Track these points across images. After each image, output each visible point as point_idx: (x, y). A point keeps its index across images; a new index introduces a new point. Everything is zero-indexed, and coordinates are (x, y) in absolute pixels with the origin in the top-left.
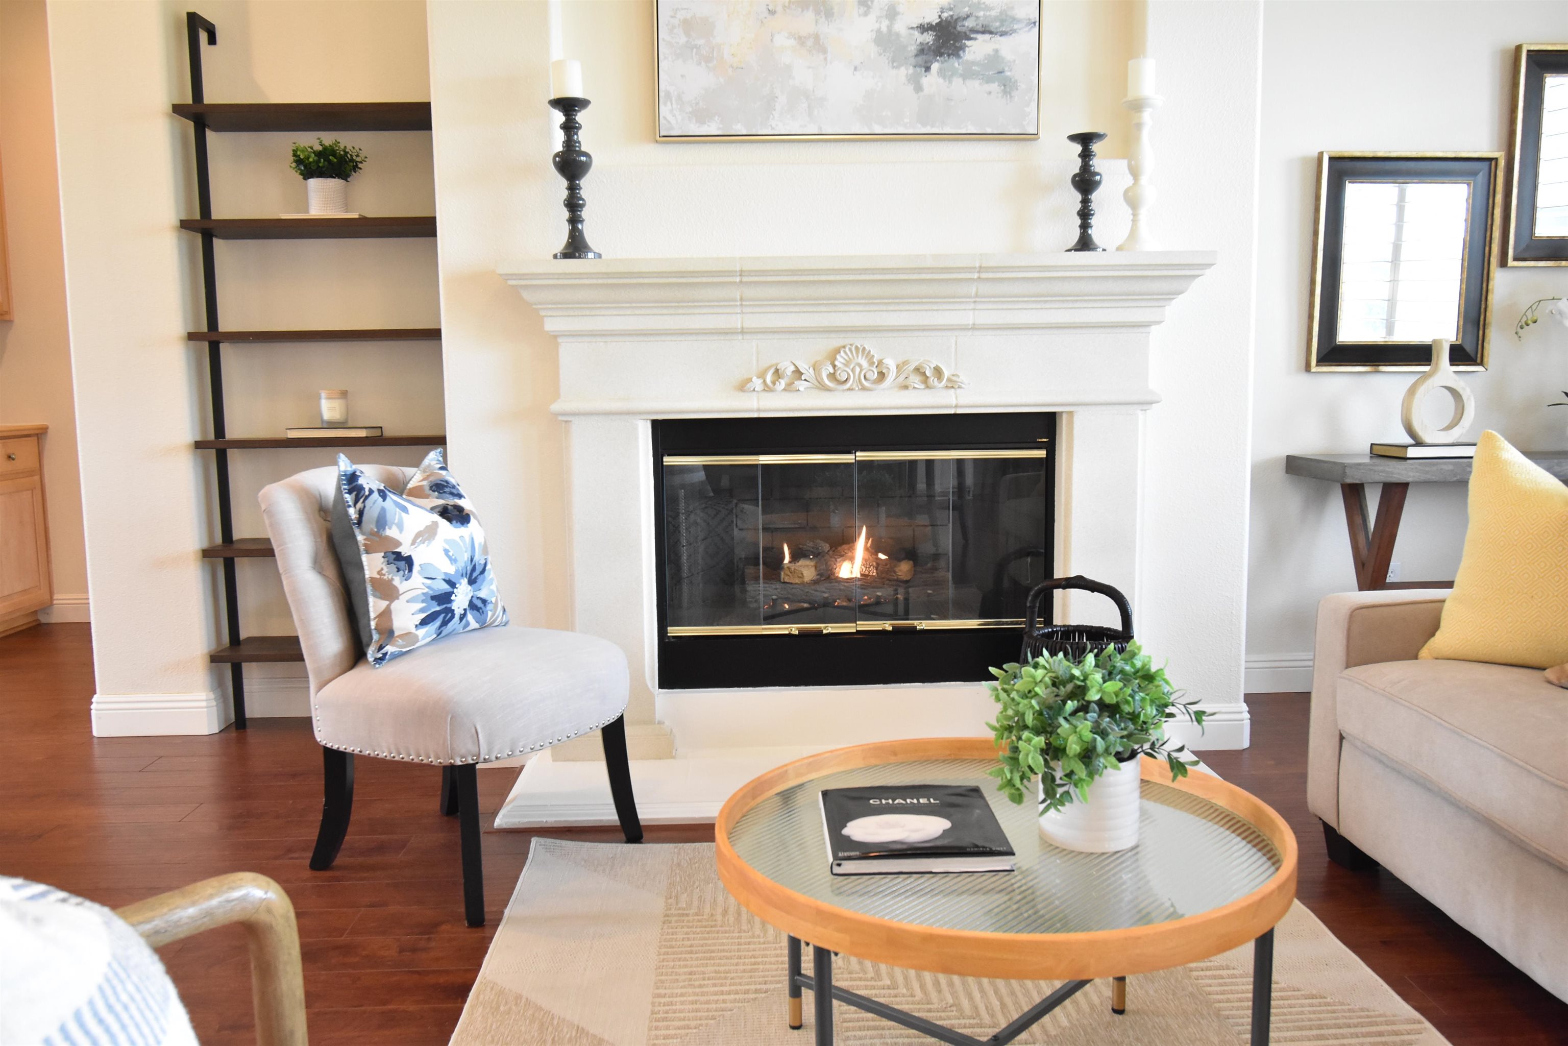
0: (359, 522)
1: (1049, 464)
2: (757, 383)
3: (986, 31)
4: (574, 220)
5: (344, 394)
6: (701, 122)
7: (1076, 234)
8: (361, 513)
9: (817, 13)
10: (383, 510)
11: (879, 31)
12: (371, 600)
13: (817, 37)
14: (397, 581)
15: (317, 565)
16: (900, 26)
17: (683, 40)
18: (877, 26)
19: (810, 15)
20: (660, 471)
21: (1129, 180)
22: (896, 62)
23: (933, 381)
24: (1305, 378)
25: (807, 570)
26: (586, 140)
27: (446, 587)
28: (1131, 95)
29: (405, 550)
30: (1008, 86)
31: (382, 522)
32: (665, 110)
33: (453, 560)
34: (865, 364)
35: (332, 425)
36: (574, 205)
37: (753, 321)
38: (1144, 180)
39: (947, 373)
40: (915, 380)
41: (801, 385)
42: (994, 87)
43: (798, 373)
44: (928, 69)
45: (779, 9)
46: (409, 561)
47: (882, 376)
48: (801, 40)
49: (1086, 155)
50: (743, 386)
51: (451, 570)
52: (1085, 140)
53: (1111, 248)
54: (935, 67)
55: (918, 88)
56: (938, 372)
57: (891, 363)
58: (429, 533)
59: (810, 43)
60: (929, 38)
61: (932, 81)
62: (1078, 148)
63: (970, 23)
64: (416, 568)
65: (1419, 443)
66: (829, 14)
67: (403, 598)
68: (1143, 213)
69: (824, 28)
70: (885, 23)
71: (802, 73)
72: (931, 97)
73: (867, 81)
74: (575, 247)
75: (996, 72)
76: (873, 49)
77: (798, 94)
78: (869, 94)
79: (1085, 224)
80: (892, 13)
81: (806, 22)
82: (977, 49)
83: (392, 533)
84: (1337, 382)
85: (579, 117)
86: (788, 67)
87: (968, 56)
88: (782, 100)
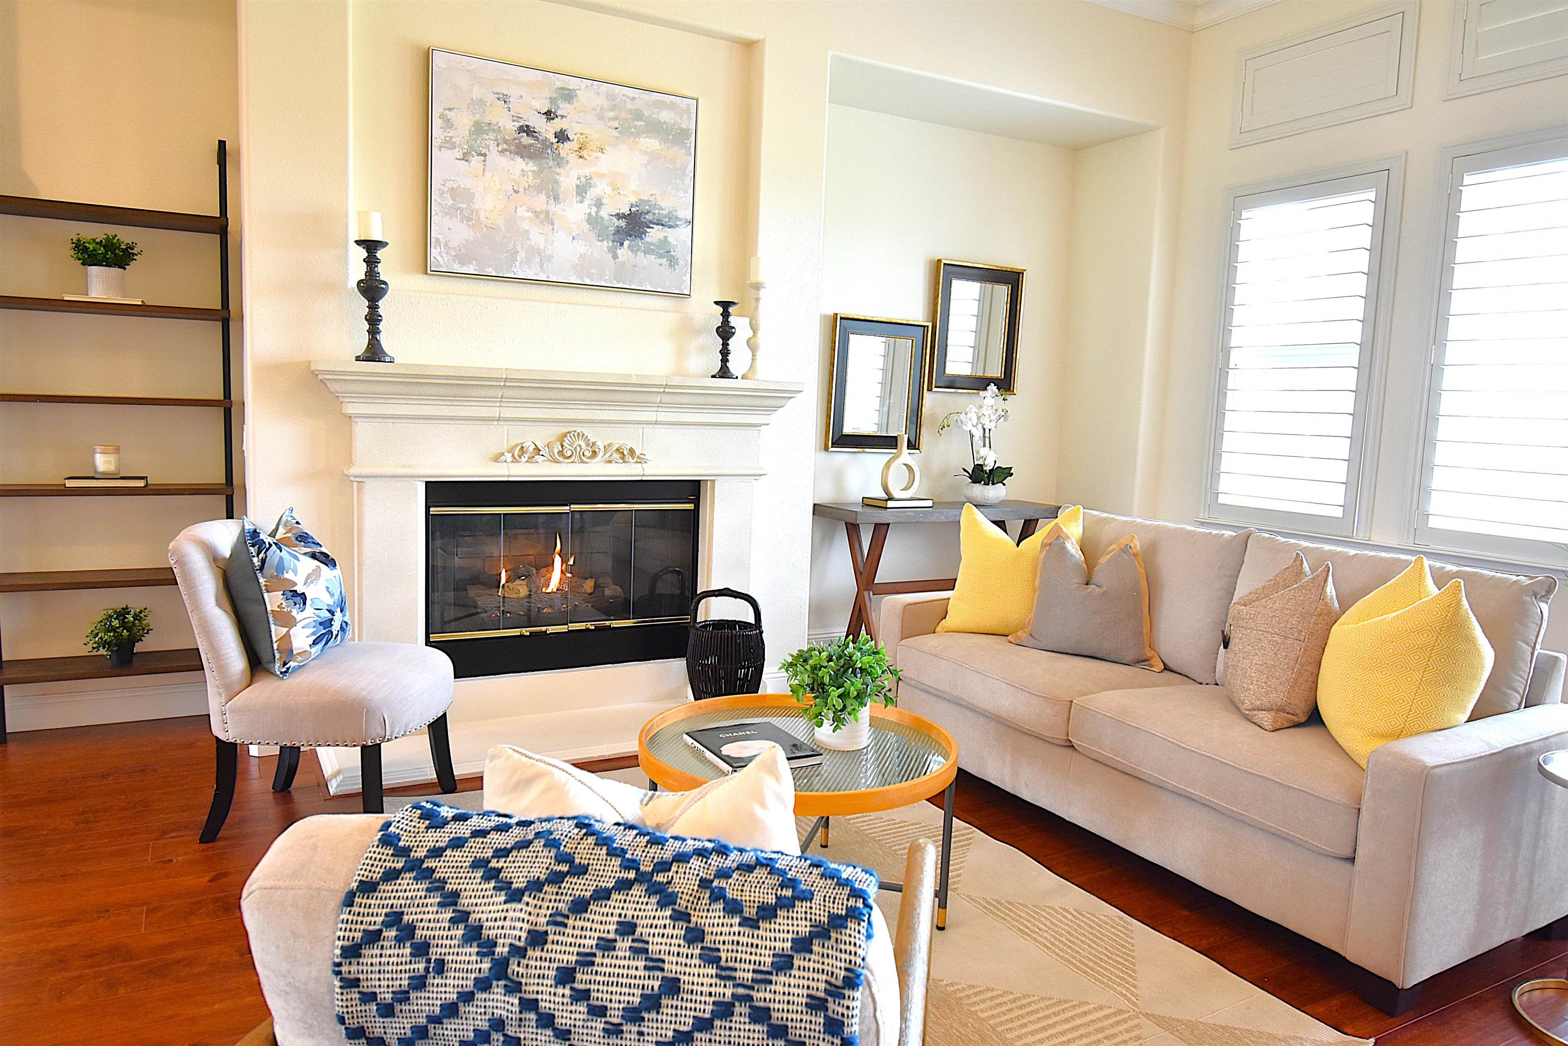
0: (261, 569)
1: (697, 512)
2: (508, 457)
3: (659, 223)
4: (374, 331)
5: (117, 450)
6: (463, 264)
7: (720, 365)
8: (263, 561)
9: (548, 197)
10: (281, 558)
11: (590, 214)
12: (273, 627)
13: (547, 213)
14: (294, 613)
15: (219, 604)
16: (604, 213)
17: (450, 202)
18: (588, 211)
19: (543, 197)
20: (428, 518)
21: (751, 333)
22: (600, 237)
23: (628, 458)
24: (824, 455)
25: (521, 589)
26: (384, 272)
27: (328, 615)
28: (753, 280)
29: (300, 589)
30: (673, 262)
31: (281, 567)
32: (434, 252)
33: (332, 595)
34: (583, 445)
36: (373, 319)
37: (507, 413)
38: (760, 334)
39: (638, 453)
40: (616, 456)
41: (539, 459)
42: (664, 261)
43: (537, 450)
44: (622, 244)
45: (521, 190)
46: (303, 596)
47: (594, 453)
48: (536, 214)
49: (726, 315)
50: (497, 458)
51: (331, 602)
52: (725, 305)
53: (740, 375)
54: (626, 243)
55: (615, 257)
56: (632, 451)
57: (600, 444)
58: (316, 573)
59: (542, 216)
60: (622, 223)
61: (624, 253)
62: (720, 310)
63: (649, 217)
64: (308, 602)
65: (891, 499)
66: (556, 199)
67: (299, 625)
68: (759, 355)
69: (553, 208)
70: (594, 209)
71: (537, 237)
72: (623, 264)
73: (581, 248)
74: (374, 353)
75: (665, 251)
76: (586, 226)
77: (534, 252)
78: (582, 257)
79: (725, 360)
80: (599, 204)
81: (540, 201)
82: (654, 234)
83: (289, 575)
84: (843, 457)
85: (379, 254)
86: (527, 232)
87: (648, 239)
88: (522, 254)
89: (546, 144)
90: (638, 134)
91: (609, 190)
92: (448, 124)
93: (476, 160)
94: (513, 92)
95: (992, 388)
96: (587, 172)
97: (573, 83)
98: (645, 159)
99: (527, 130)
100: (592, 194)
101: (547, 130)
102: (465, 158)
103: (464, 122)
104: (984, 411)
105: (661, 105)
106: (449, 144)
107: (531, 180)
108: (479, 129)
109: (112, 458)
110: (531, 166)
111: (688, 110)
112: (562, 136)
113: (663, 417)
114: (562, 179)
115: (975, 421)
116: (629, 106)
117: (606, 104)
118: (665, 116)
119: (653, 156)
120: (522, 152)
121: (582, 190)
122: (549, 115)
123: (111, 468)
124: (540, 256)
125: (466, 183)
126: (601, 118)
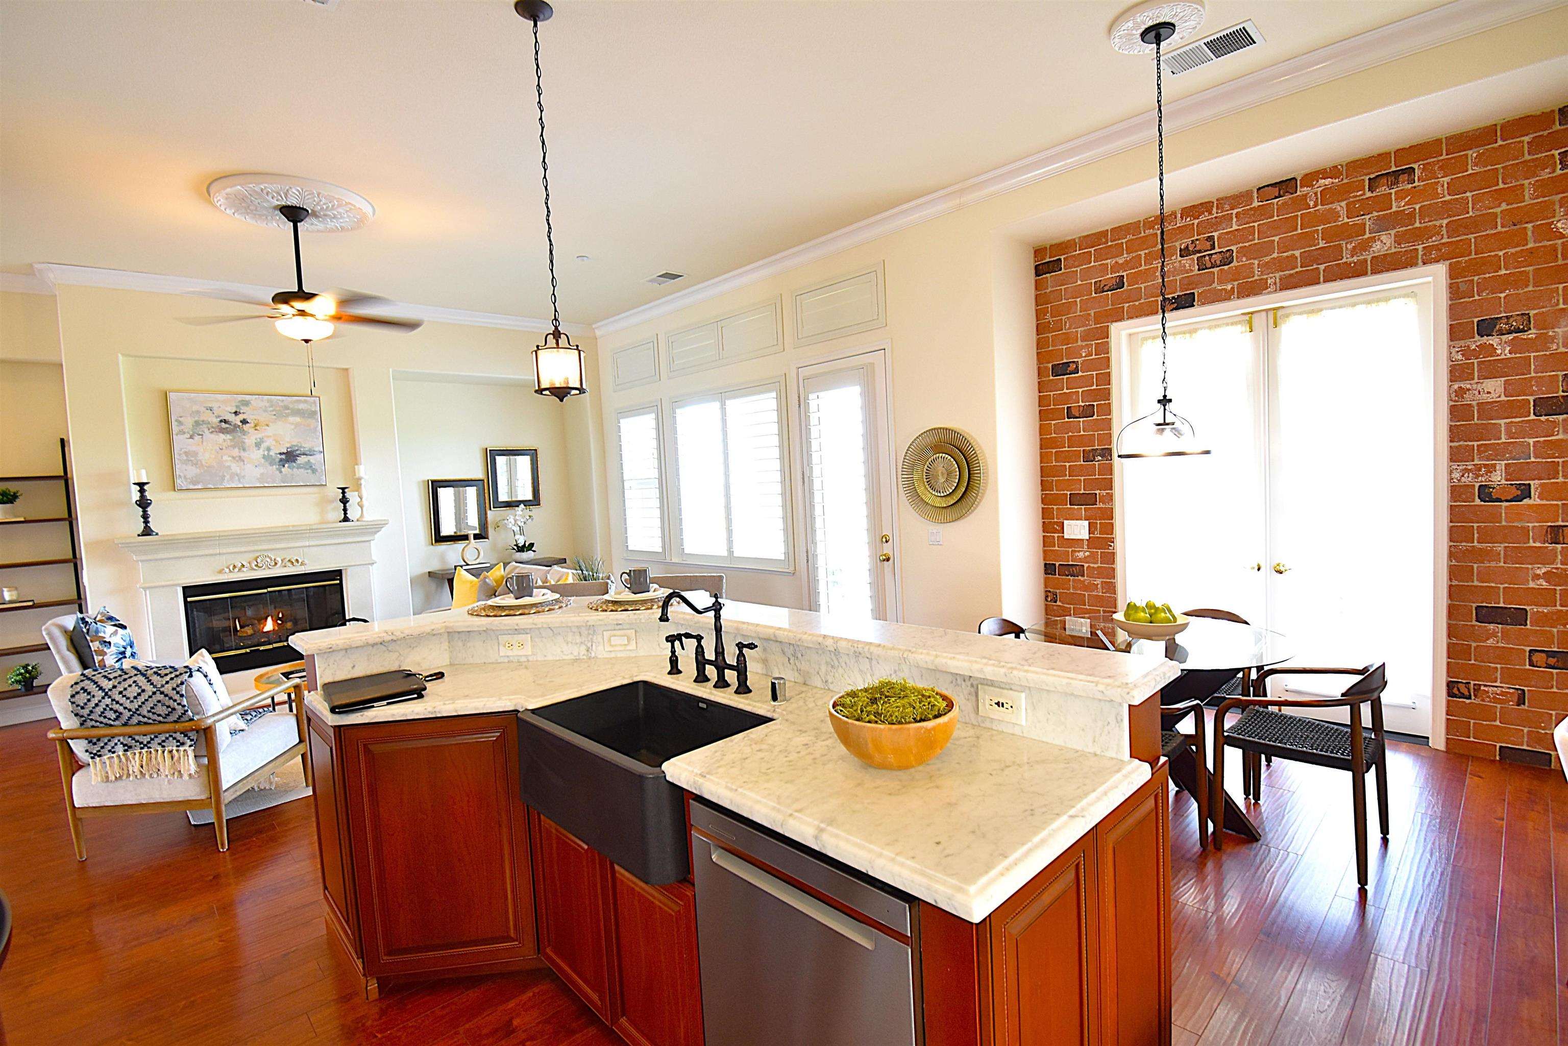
0: (88, 633)
1: (341, 584)
2: (227, 570)
3: (304, 454)
4: (146, 522)
6: (194, 484)
7: (343, 516)
8: (88, 630)
9: (239, 449)
10: (97, 628)
11: (264, 455)
12: (95, 657)
13: (240, 457)
14: (105, 649)
15: (68, 650)
16: (272, 453)
17: (185, 458)
18: (262, 453)
19: (237, 450)
20: (186, 602)
21: (359, 500)
22: (271, 464)
23: (295, 563)
24: (432, 547)
25: (249, 631)
26: (148, 495)
27: (123, 649)
28: (357, 476)
29: (108, 639)
30: (314, 471)
31: (97, 631)
32: (178, 481)
33: (124, 641)
34: (269, 560)
36: (145, 517)
37: (224, 551)
38: (364, 499)
39: (300, 561)
40: (289, 564)
41: (244, 569)
42: (309, 471)
43: (243, 566)
44: (284, 466)
45: (224, 448)
46: (109, 643)
47: (276, 564)
49: (344, 493)
50: (221, 572)
51: (124, 644)
52: (343, 489)
53: (355, 520)
54: (286, 465)
55: (281, 472)
56: (297, 561)
57: (279, 559)
58: (116, 633)
59: (237, 458)
60: (283, 457)
61: (286, 470)
62: (341, 491)
63: (298, 452)
64: (112, 645)
65: (468, 565)
67: (108, 655)
68: (364, 509)
69: (243, 454)
70: (266, 453)
71: (235, 468)
72: (286, 475)
73: (261, 470)
74: (147, 532)
75: (309, 466)
76: (263, 460)
77: (233, 475)
78: (262, 474)
79: (345, 514)
80: (269, 449)
81: (236, 453)
82: (302, 460)
83: (101, 634)
84: (443, 547)
85: (146, 487)
86: (229, 467)
87: (298, 462)
88: (228, 477)
89: (236, 426)
90: (287, 416)
91: (274, 443)
92: (180, 423)
93: (197, 438)
94: (215, 406)
95: (522, 506)
96: (260, 436)
97: (248, 398)
98: (293, 427)
99: (225, 421)
100: (264, 445)
101: (237, 420)
102: (191, 437)
103: (189, 422)
104: (517, 518)
105: (300, 401)
106: (182, 432)
107: (229, 443)
108: (197, 424)
110: (229, 437)
111: (315, 402)
112: (244, 422)
113: (312, 543)
114: (246, 441)
115: (513, 522)
116: (281, 404)
117: (267, 405)
118: (301, 406)
119: (297, 425)
120: (223, 431)
121: (258, 445)
122: (236, 413)
124: (240, 477)
125: (194, 448)
126: (265, 411)
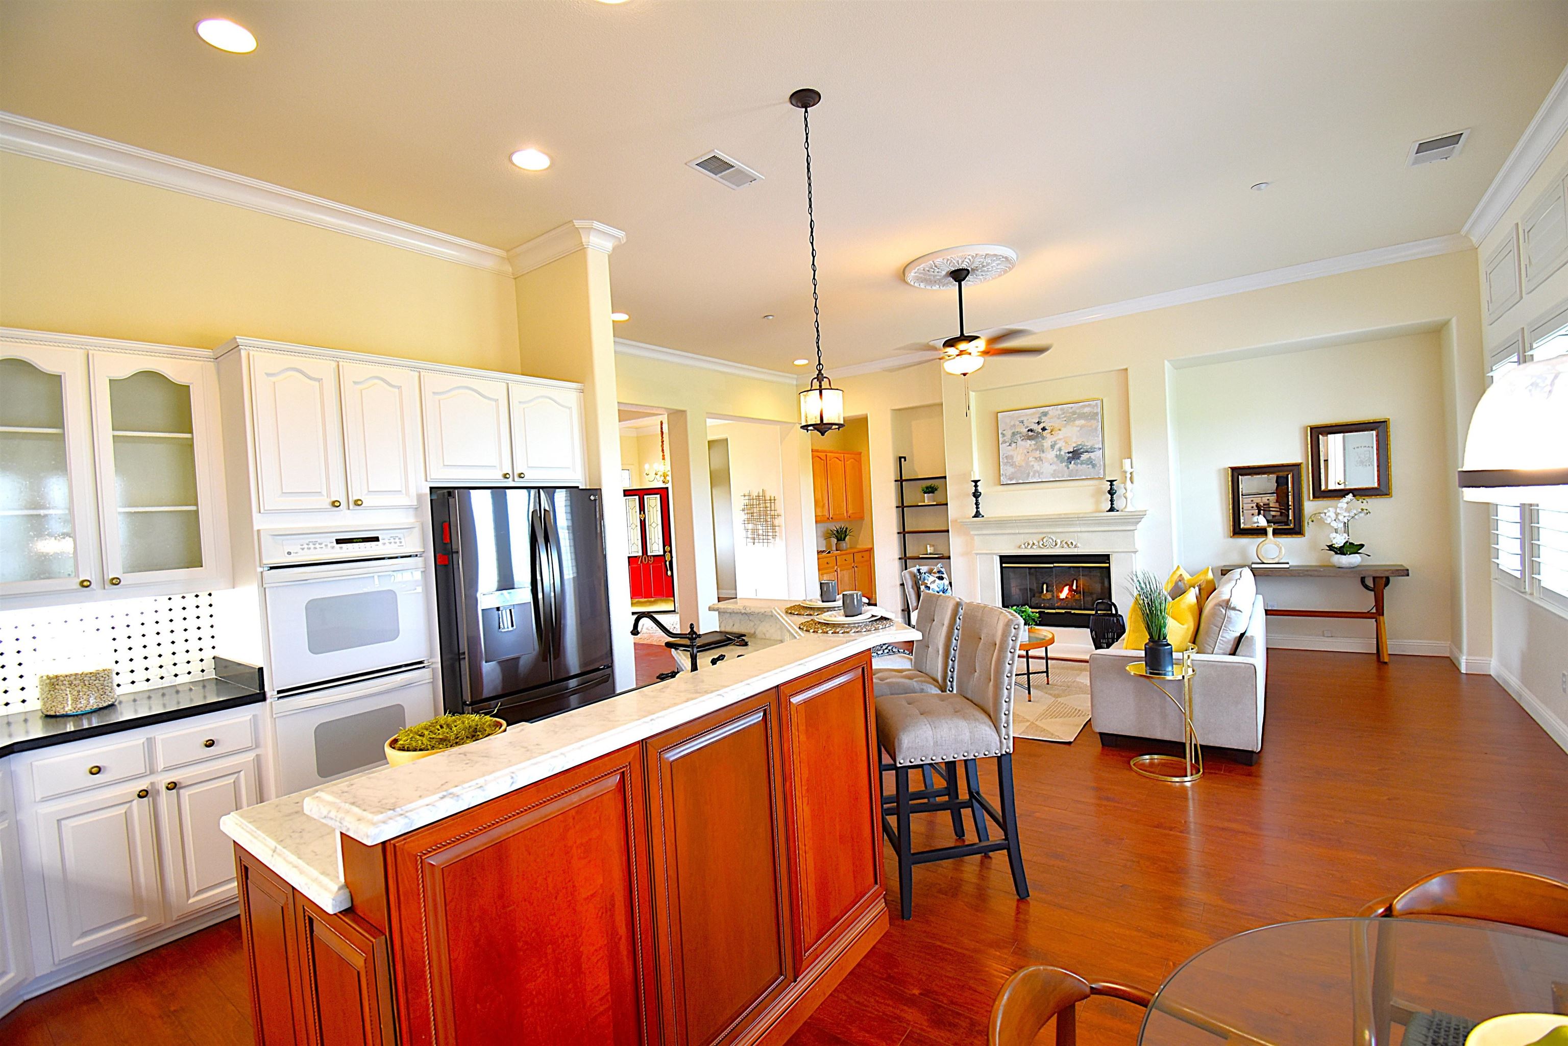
1: (1109, 567)
2: (1023, 546)
3: (1087, 452)
4: (977, 508)
5: (933, 546)
6: (1011, 480)
7: (1109, 507)
8: (921, 577)
9: (1040, 451)
10: (925, 577)
11: (1057, 455)
13: (1040, 457)
16: (1062, 453)
17: (1006, 462)
18: (1056, 453)
19: (1038, 452)
20: (1002, 568)
21: (1124, 491)
22: (1062, 462)
23: (1070, 546)
24: (1232, 540)
25: (1049, 596)
26: (980, 489)
28: (1124, 469)
29: (928, 585)
30: (1094, 466)
31: (924, 579)
32: (1002, 478)
33: (939, 588)
34: (1051, 542)
35: (930, 554)
36: (977, 504)
37: (1021, 531)
38: (1128, 491)
39: (1074, 544)
40: (1066, 546)
41: (1035, 547)
42: (1090, 466)
43: (1034, 544)
44: (1071, 463)
45: (1030, 451)
47: (1056, 544)
48: (1036, 458)
49: (1112, 485)
50: (1020, 547)
51: (938, 590)
52: (1111, 482)
53: (1120, 509)
54: (1073, 462)
55: (1068, 468)
56: (1072, 543)
57: (1059, 541)
58: (934, 581)
59: (1038, 459)
60: (1070, 455)
61: (1072, 466)
62: (1109, 483)
63: (1082, 450)
65: (1263, 563)
66: (1043, 452)
68: (1128, 500)
69: (1043, 455)
70: (1058, 453)
71: (1037, 467)
72: (1072, 470)
73: (1054, 467)
74: (977, 515)
75: (1090, 462)
76: (1055, 459)
77: (1036, 472)
78: (1055, 470)
79: (1112, 504)
80: (1060, 450)
81: (1037, 454)
82: (1084, 457)
83: (926, 581)
84: (1244, 541)
85: (978, 484)
86: (1033, 466)
87: (1082, 459)
88: (1032, 474)
89: (1038, 433)
90: (1075, 420)
91: (1064, 444)
92: (1003, 435)
93: (1014, 445)
94: (1025, 419)
96: (1054, 439)
97: (1046, 409)
98: (1079, 428)
99: (1031, 430)
100: (1057, 447)
101: (1038, 428)
102: (1010, 445)
103: (1008, 434)
105: (1085, 406)
106: (1004, 442)
107: (1033, 447)
108: (1014, 434)
109: (932, 548)
110: (1033, 442)
111: (1097, 404)
112: (1044, 429)
113: (1083, 529)
114: (1045, 444)
116: (1070, 411)
117: (1060, 413)
118: (1086, 410)
119: (1082, 427)
120: (1030, 438)
121: (1052, 447)
122: (1039, 423)
123: (932, 552)
124: (1040, 474)
125: (1011, 453)
126: (1059, 418)
